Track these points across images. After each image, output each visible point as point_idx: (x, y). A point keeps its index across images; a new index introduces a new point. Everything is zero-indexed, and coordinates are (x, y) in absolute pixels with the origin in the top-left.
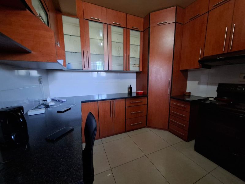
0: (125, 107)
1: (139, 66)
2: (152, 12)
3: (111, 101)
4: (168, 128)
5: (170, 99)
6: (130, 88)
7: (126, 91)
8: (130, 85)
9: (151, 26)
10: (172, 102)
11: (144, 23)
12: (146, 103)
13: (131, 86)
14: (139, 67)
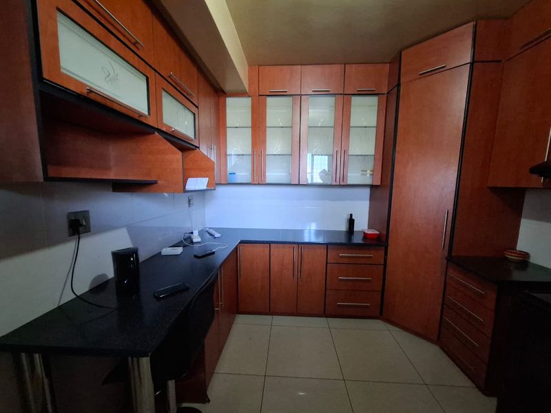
0: (327, 263)
1: (372, 173)
2: (408, 47)
3: (295, 246)
4: (439, 338)
5: (447, 263)
6: (351, 222)
7: (343, 227)
8: (351, 215)
9: (403, 80)
10: (451, 273)
11: (390, 75)
12: (382, 263)
13: (353, 218)
14: (372, 175)
